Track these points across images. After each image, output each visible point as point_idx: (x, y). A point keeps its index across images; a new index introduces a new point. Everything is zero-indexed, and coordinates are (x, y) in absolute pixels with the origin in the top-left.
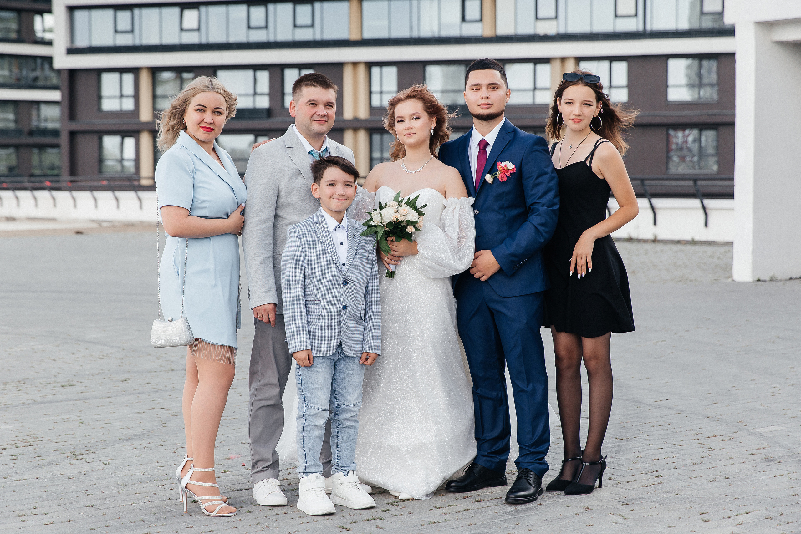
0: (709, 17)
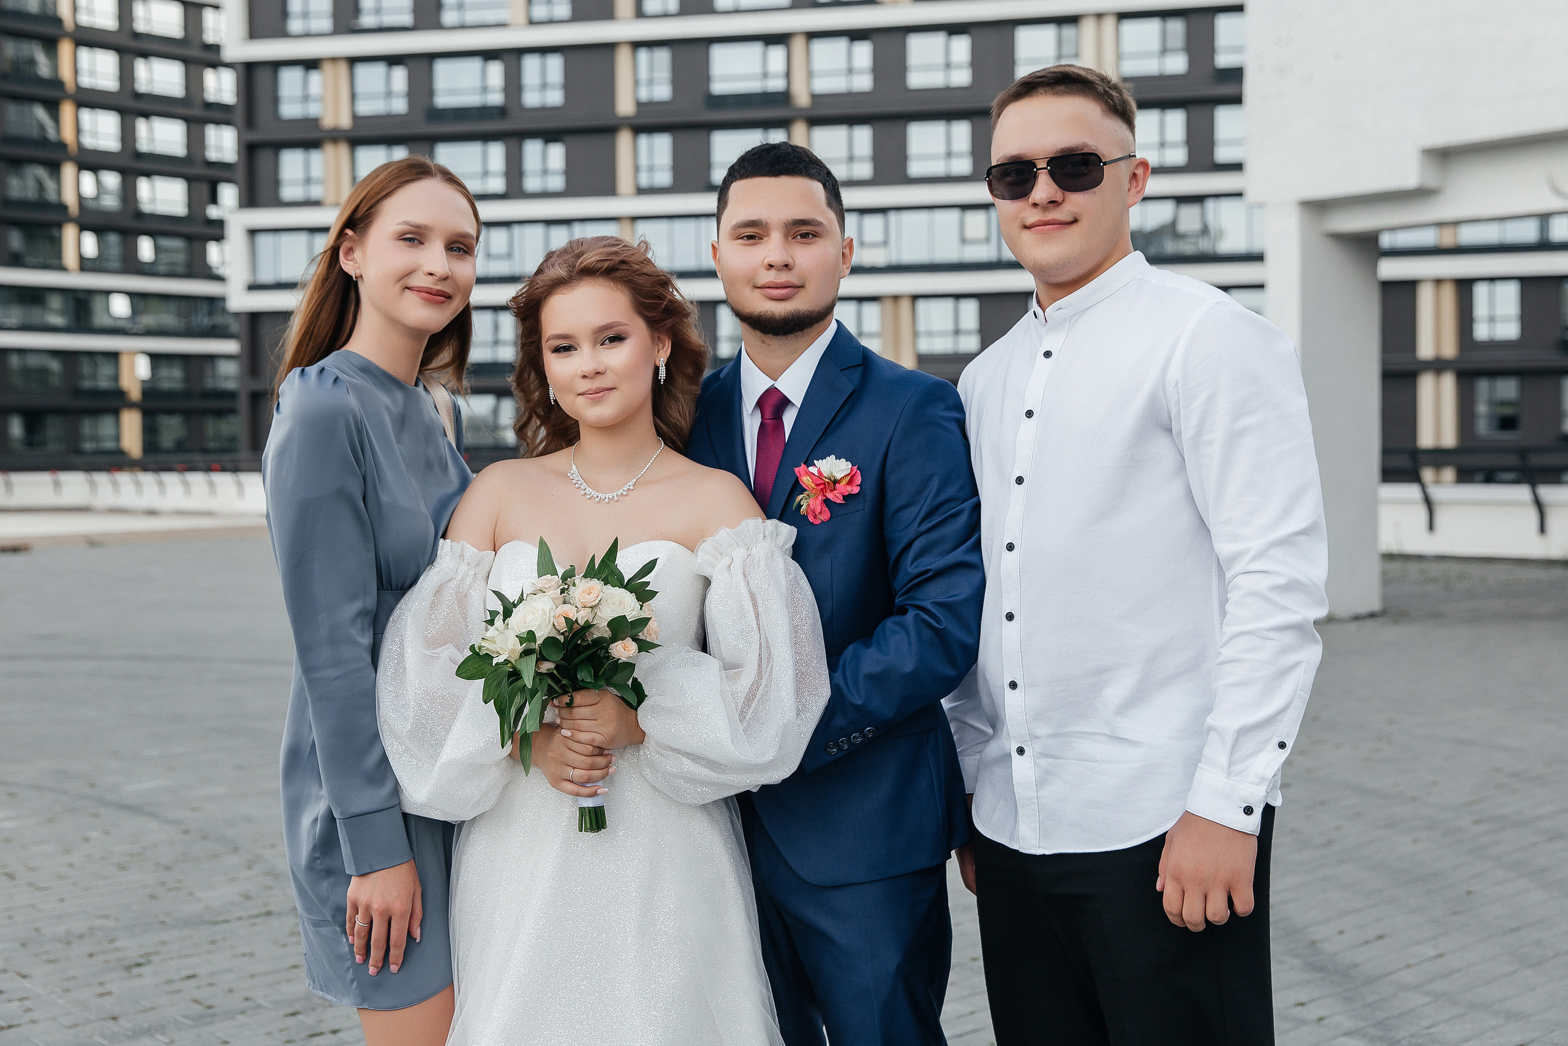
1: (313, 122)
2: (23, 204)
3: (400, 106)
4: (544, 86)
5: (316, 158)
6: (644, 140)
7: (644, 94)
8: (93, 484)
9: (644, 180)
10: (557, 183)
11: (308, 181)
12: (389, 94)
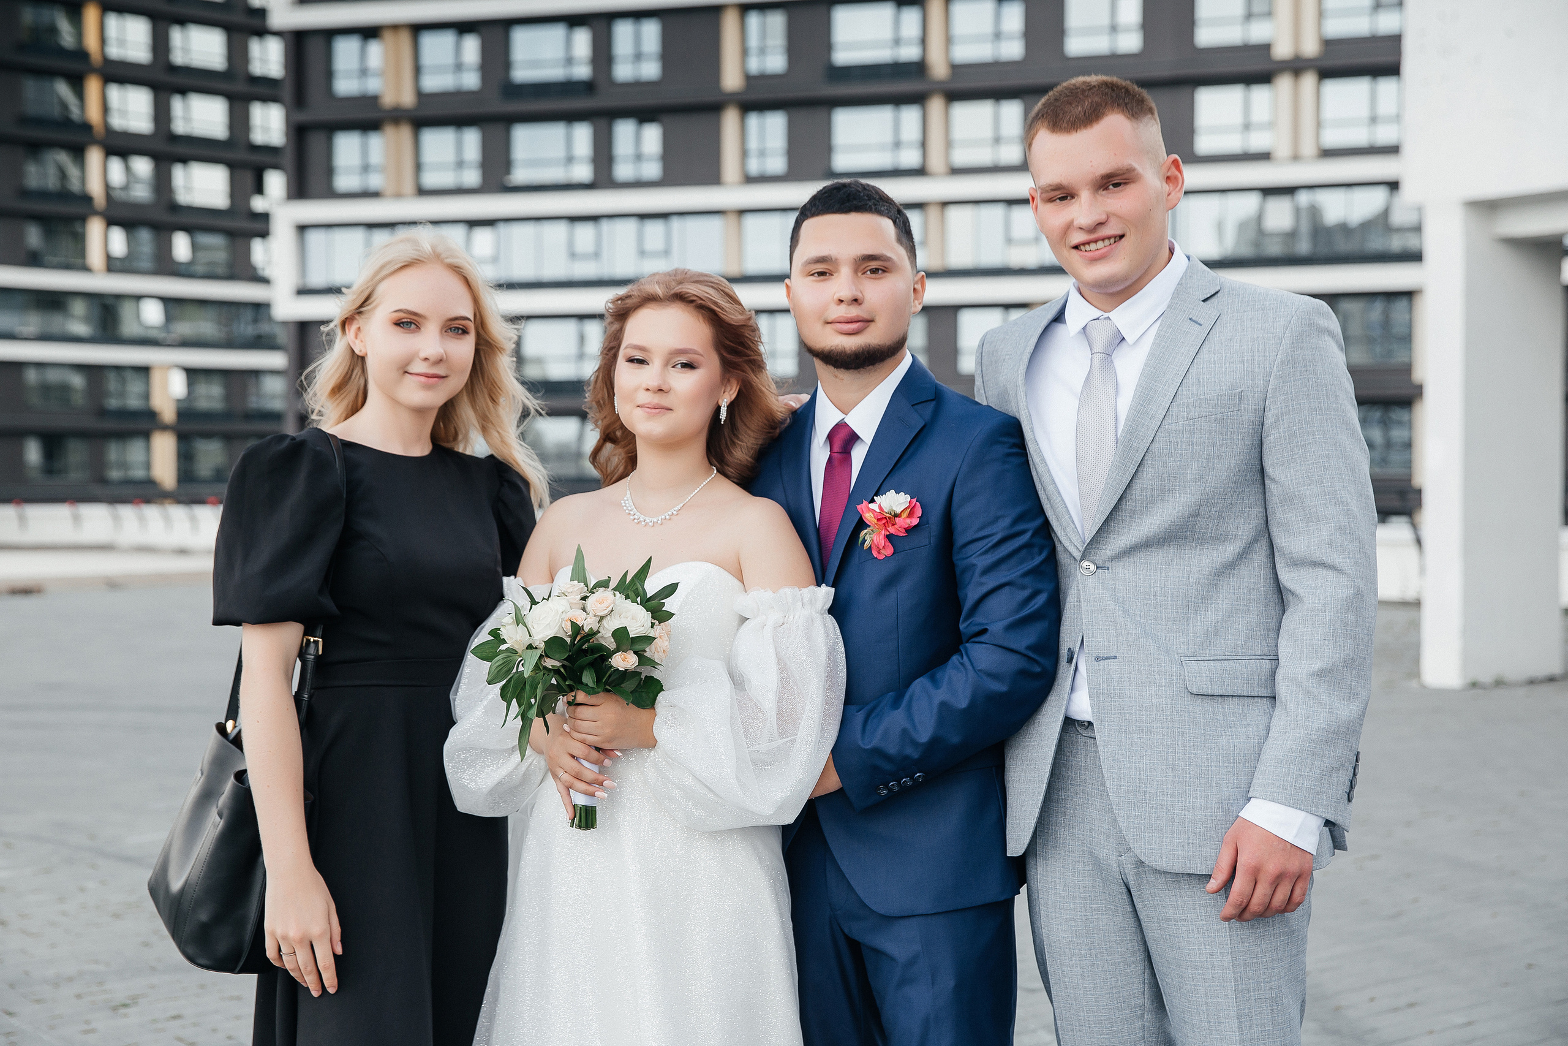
0: (1271, 239)
1: (370, 101)
2: (43, 195)
3: (471, 80)
4: (638, 57)
5: (375, 141)
6: (754, 120)
7: (754, 65)
8: (116, 519)
9: (754, 167)
10: (652, 170)
11: (366, 168)
12: (459, 67)
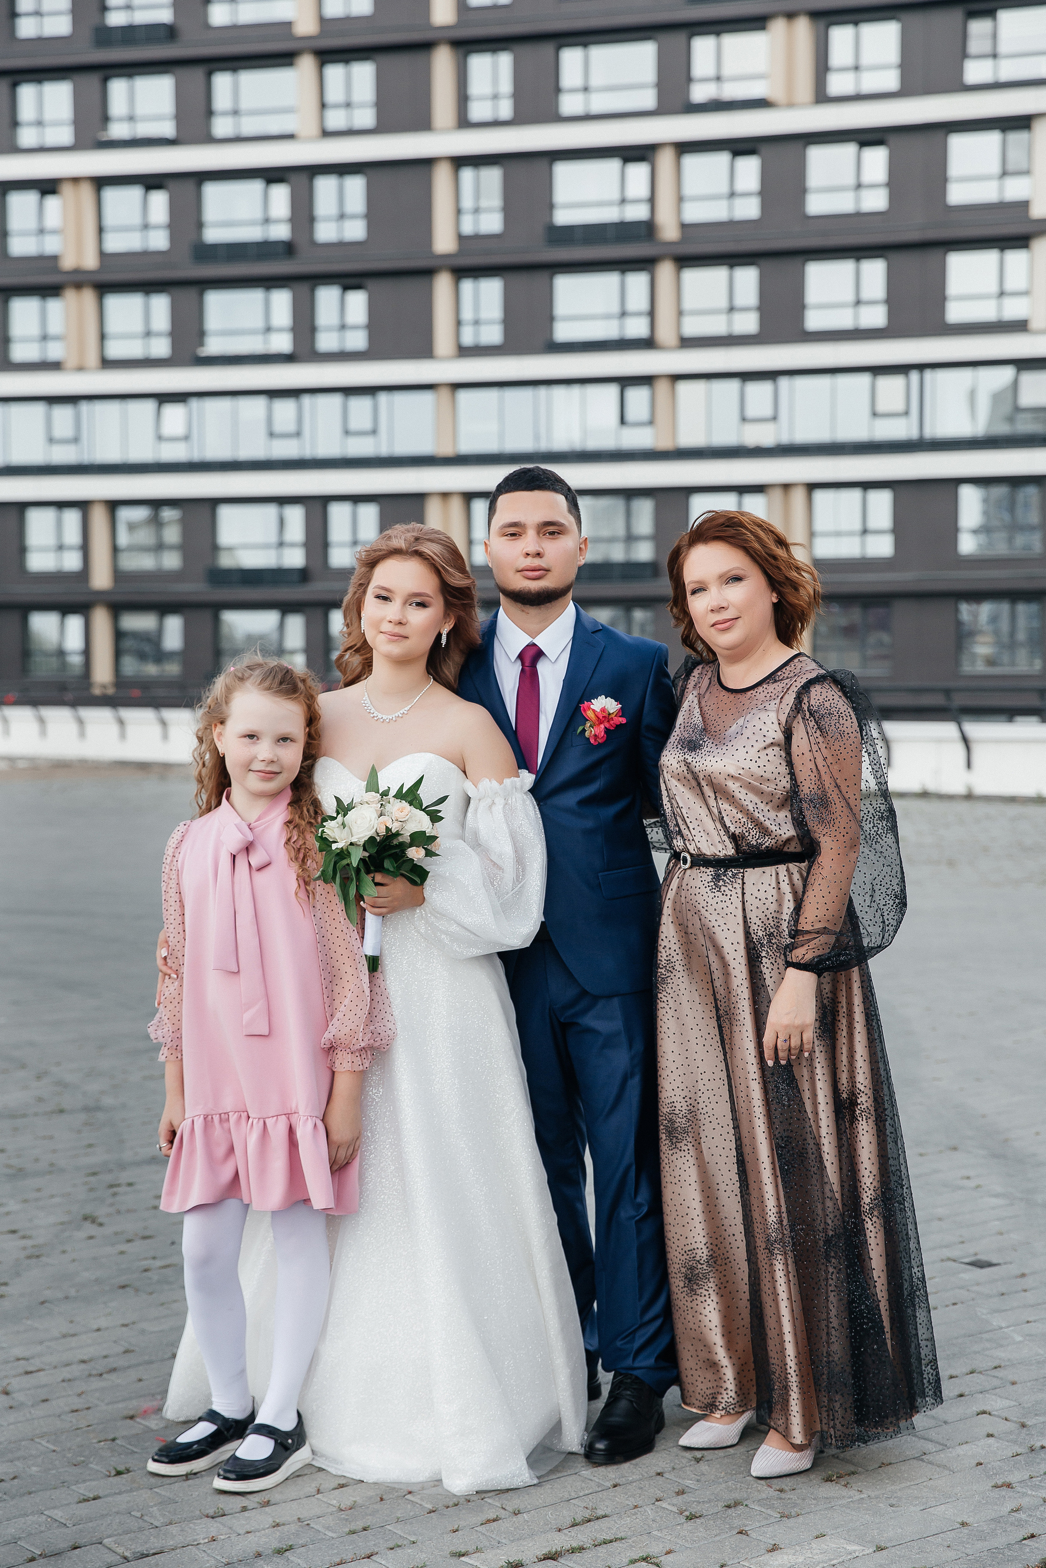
0: (1028, 416)
1: (50, 263)
3: (159, 241)
4: (342, 216)
5: (54, 306)
6: (467, 286)
7: (468, 227)
9: (468, 338)
10: (358, 341)
11: (45, 337)
12: (145, 226)
